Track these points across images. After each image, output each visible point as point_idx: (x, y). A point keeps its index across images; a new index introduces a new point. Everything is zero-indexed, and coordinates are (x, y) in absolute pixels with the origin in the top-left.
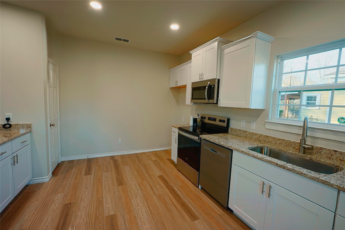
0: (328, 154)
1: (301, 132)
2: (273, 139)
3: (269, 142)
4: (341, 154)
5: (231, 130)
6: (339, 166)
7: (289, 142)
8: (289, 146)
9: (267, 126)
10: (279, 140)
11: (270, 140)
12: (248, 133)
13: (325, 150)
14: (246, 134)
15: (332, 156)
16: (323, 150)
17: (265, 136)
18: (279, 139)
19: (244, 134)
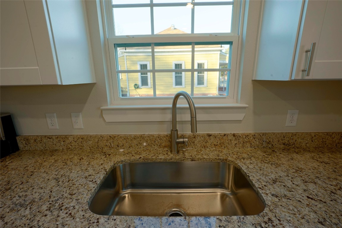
0: (202, 142)
1: (168, 117)
2: (125, 139)
3: (118, 146)
4: (216, 138)
5: (24, 142)
6: (226, 160)
7: (151, 138)
8: (153, 145)
9: (108, 118)
10: (134, 139)
11: (120, 143)
12: (71, 139)
13: (199, 138)
14: (67, 142)
15: (206, 143)
16: (197, 138)
17: (109, 137)
18: (135, 137)
19: (62, 143)
